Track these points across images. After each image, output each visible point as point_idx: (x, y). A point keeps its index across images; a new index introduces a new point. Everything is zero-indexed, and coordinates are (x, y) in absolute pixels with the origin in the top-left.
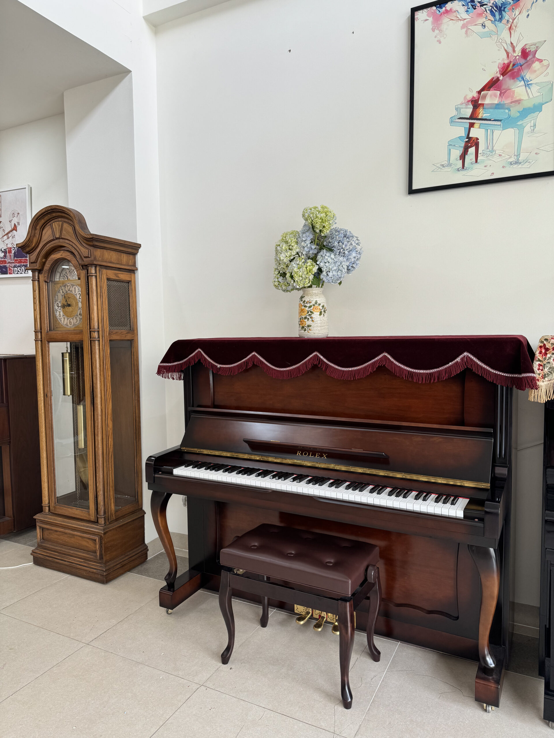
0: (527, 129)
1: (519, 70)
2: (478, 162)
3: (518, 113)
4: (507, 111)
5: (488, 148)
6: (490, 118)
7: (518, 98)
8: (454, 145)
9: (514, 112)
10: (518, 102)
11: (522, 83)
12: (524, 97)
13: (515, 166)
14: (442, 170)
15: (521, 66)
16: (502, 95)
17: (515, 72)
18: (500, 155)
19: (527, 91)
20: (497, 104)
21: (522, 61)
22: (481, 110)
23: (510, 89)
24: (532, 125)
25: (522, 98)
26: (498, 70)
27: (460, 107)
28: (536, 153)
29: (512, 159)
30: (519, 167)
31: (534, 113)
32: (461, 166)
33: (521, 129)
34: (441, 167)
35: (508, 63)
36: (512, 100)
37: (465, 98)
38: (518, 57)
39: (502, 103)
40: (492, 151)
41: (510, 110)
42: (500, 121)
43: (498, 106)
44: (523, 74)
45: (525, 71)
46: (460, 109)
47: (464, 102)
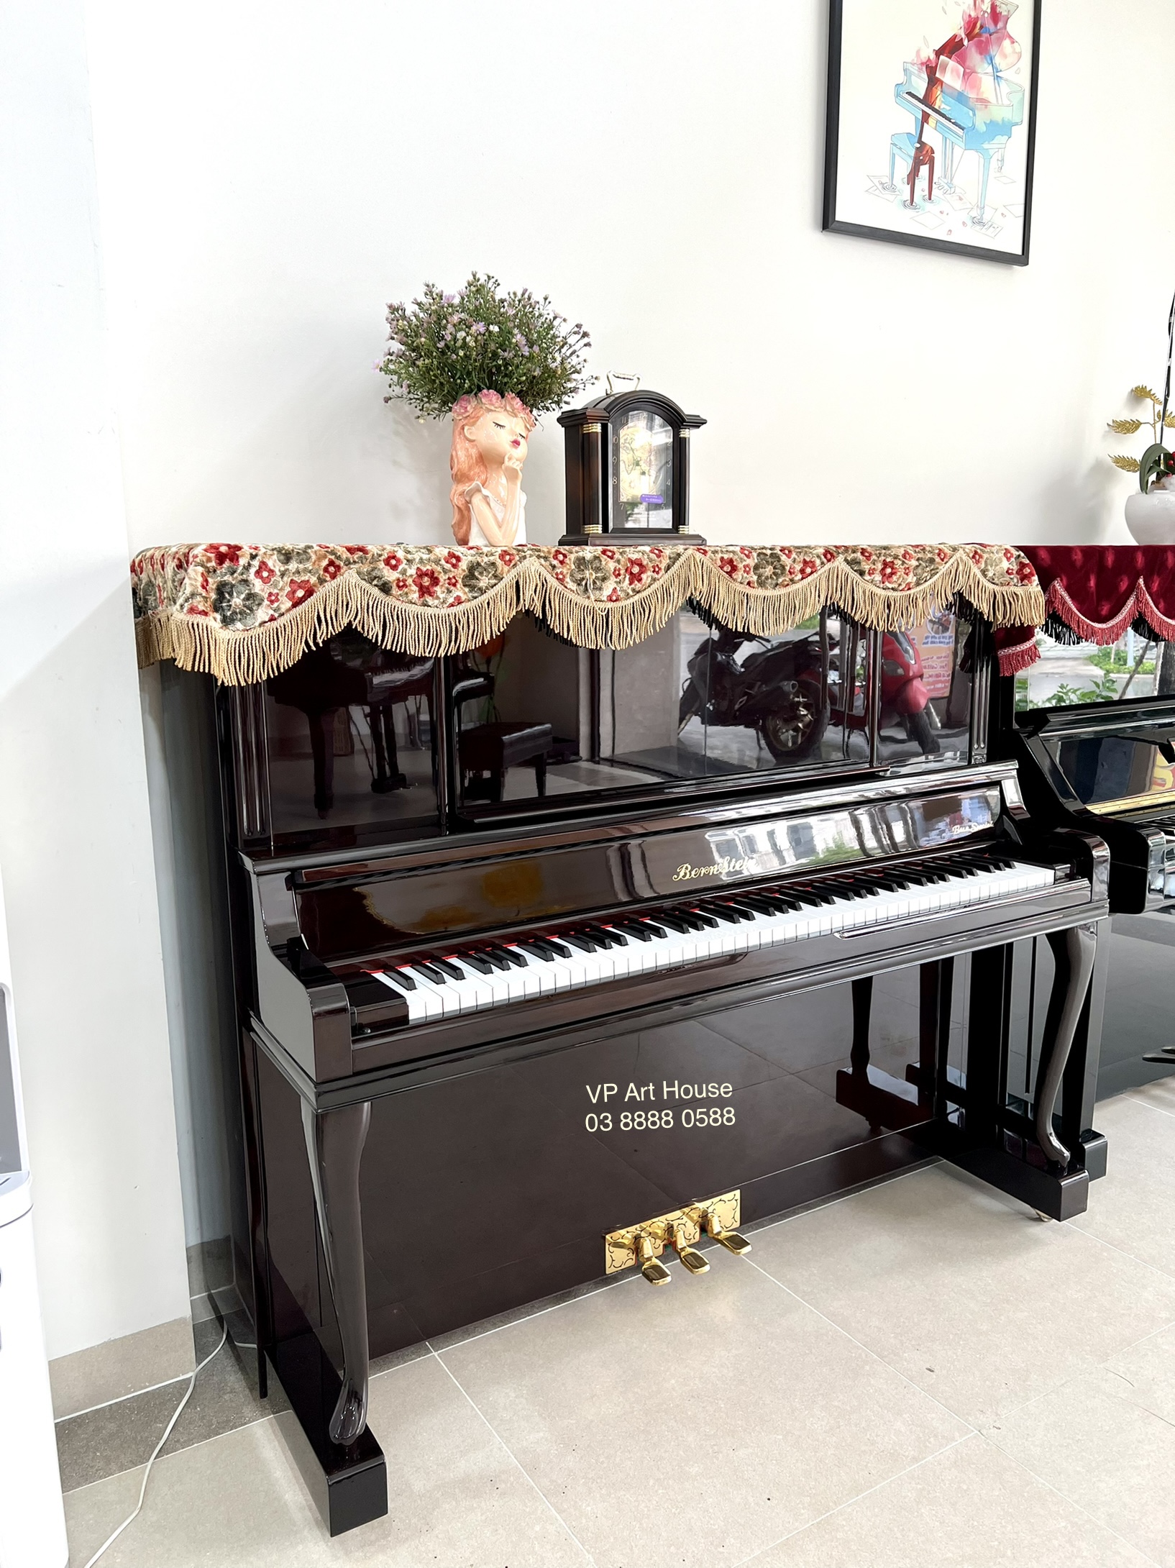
0: (994, 164)
1: (988, 42)
2: (932, 198)
3: (984, 125)
4: (971, 113)
5: (945, 177)
6: (950, 117)
7: (984, 96)
8: (900, 149)
9: (980, 120)
10: (984, 102)
11: (990, 69)
12: (992, 99)
13: (978, 227)
14: (881, 195)
15: (990, 35)
16: (966, 77)
17: (982, 41)
18: (961, 199)
19: (995, 89)
20: (960, 94)
21: (992, 28)
22: (939, 92)
23: (976, 73)
24: (1000, 159)
25: (990, 100)
26: (962, 24)
27: (910, 68)
28: (1002, 214)
29: (974, 214)
30: (982, 231)
31: (1002, 136)
32: (908, 197)
33: (987, 159)
34: (880, 187)
35: (975, 18)
36: (978, 94)
37: (918, 52)
38: (986, 15)
39: (965, 94)
40: (950, 185)
41: (974, 115)
42: (963, 129)
43: (960, 98)
44: (992, 53)
45: (995, 48)
46: (911, 73)
47: (915, 62)
